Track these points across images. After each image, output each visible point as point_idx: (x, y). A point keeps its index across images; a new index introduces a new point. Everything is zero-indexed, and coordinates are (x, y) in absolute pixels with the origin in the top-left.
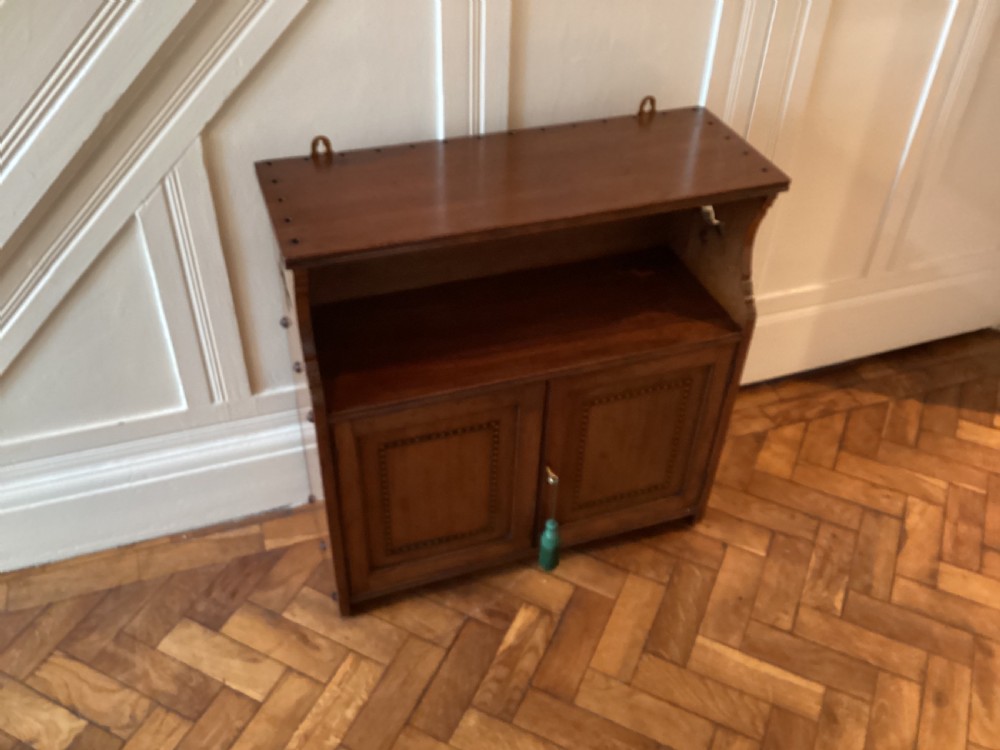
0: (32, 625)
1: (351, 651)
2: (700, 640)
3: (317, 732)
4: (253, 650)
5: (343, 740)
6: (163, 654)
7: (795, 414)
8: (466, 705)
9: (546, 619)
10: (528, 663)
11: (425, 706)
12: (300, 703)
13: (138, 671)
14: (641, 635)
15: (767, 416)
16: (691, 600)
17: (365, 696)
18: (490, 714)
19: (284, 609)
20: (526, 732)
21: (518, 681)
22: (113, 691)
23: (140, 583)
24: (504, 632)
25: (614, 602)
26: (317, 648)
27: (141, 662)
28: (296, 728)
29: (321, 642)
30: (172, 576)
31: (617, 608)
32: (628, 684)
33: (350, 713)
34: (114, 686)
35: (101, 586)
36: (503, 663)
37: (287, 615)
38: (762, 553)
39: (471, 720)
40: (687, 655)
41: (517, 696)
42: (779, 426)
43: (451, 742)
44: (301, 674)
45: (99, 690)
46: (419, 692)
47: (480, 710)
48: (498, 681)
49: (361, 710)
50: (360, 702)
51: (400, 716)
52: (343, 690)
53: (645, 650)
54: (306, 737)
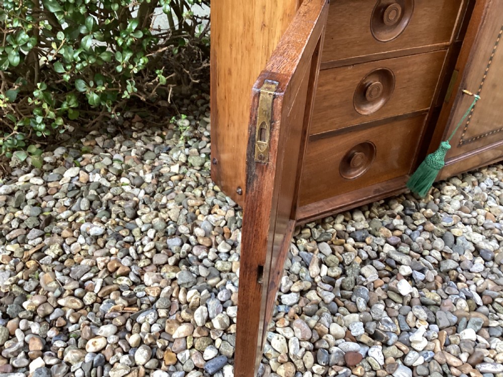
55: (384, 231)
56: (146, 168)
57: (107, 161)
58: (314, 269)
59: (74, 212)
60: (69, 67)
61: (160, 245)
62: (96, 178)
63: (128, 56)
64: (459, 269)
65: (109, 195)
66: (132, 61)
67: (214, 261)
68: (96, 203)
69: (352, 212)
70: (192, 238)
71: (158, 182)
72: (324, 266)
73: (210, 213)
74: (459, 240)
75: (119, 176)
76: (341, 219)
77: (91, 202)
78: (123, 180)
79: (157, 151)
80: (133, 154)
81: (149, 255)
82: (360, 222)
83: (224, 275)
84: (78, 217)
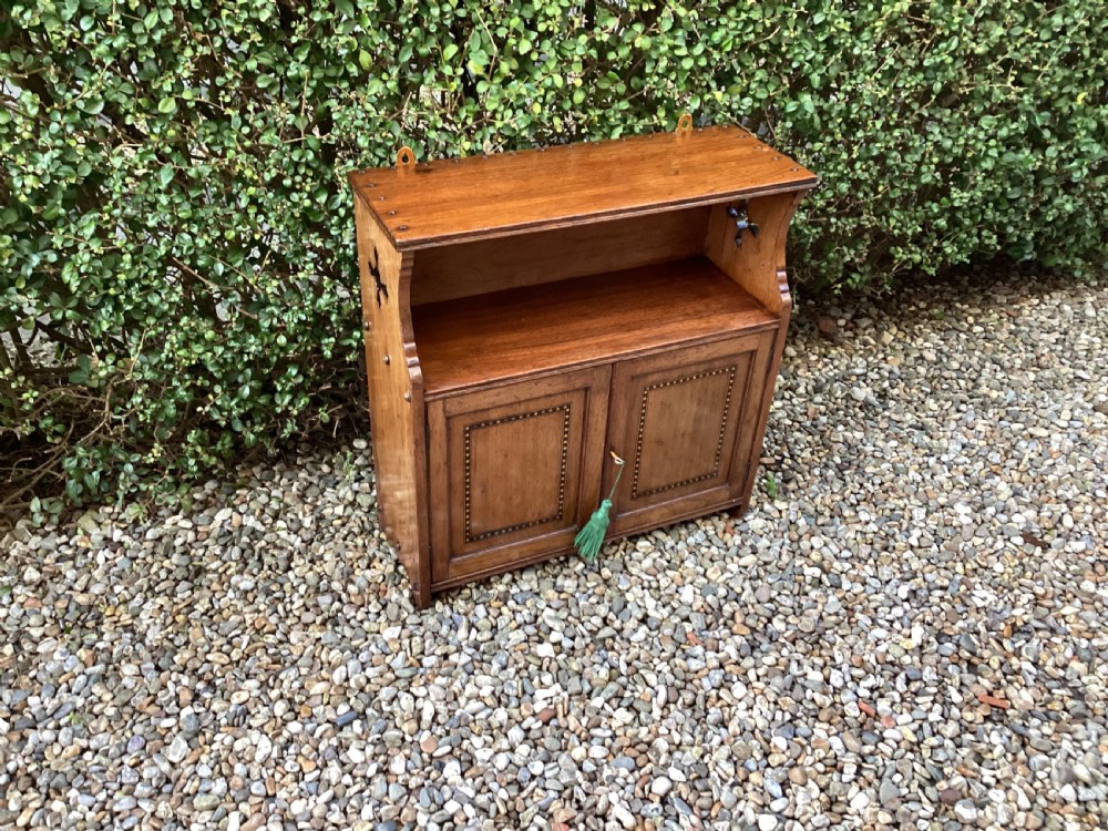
55: (551, 594)
56: (307, 508)
57: (263, 499)
58: (462, 633)
59: (225, 562)
60: (225, 413)
61: (310, 603)
62: (250, 522)
63: (288, 398)
64: (618, 638)
65: (263, 543)
66: (291, 403)
67: (361, 622)
68: (249, 551)
69: (522, 570)
70: (344, 596)
71: (318, 527)
72: (474, 631)
73: (368, 567)
74: (629, 606)
75: (276, 517)
76: (508, 577)
77: (243, 551)
78: (280, 524)
79: (322, 485)
80: (294, 489)
81: (297, 613)
82: (528, 581)
83: (370, 637)
84: (230, 567)
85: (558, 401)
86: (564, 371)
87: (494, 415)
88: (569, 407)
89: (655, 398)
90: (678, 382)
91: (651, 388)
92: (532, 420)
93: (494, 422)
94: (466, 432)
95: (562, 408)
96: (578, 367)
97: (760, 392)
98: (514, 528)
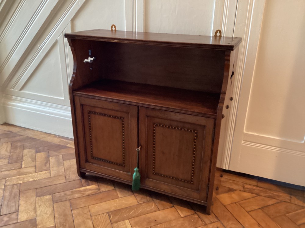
0: (15, 137)
1: (50, 170)
2: (127, 221)
3: (21, 179)
4: (36, 159)
5: (22, 183)
6: (23, 151)
7: (256, 191)
8: (51, 194)
9: (97, 190)
10: (77, 196)
11: (44, 188)
12: (27, 172)
13: (16, 151)
14: (113, 209)
15: (244, 187)
16: (140, 211)
17: (38, 179)
18: (52, 199)
19: (51, 156)
20: (53, 207)
21: (69, 197)
22: (7, 152)
23: (39, 140)
24: (83, 186)
25: (119, 198)
26: (45, 166)
27: (18, 150)
28: (19, 176)
29: (48, 165)
30: (45, 141)
31: (117, 200)
32: (91, 216)
33: (31, 180)
34: (8, 151)
35: (33, 137)
36: (72, 192)
37: (50, 158)
38: (182, 216)
39: (47, 197)
40: (117, 222)
41: (64, 199)
42: (245, 191)
43: (37, 198)
44: (36, 168)
45: (6, 151)
46: (48, 185)
47: (52, 197)
48: (65, 194)
49: (34, 181)
50: (36, 179)
51: (38, 186)
52: (37, 175)
53: (108, 213)
54: (18, 178)
85: (119, 114)
86: (118, 102)
87: (98, 110)
88: (123, 119)
89: (159, 130)
90: (169, 127)
91: (157, 125)
92: (110, 119)
93: (98, 113)
94: (89, 113)
95: (121, 118)
96: (123, 102)
97: (210, 148)
98: (107, 161)
